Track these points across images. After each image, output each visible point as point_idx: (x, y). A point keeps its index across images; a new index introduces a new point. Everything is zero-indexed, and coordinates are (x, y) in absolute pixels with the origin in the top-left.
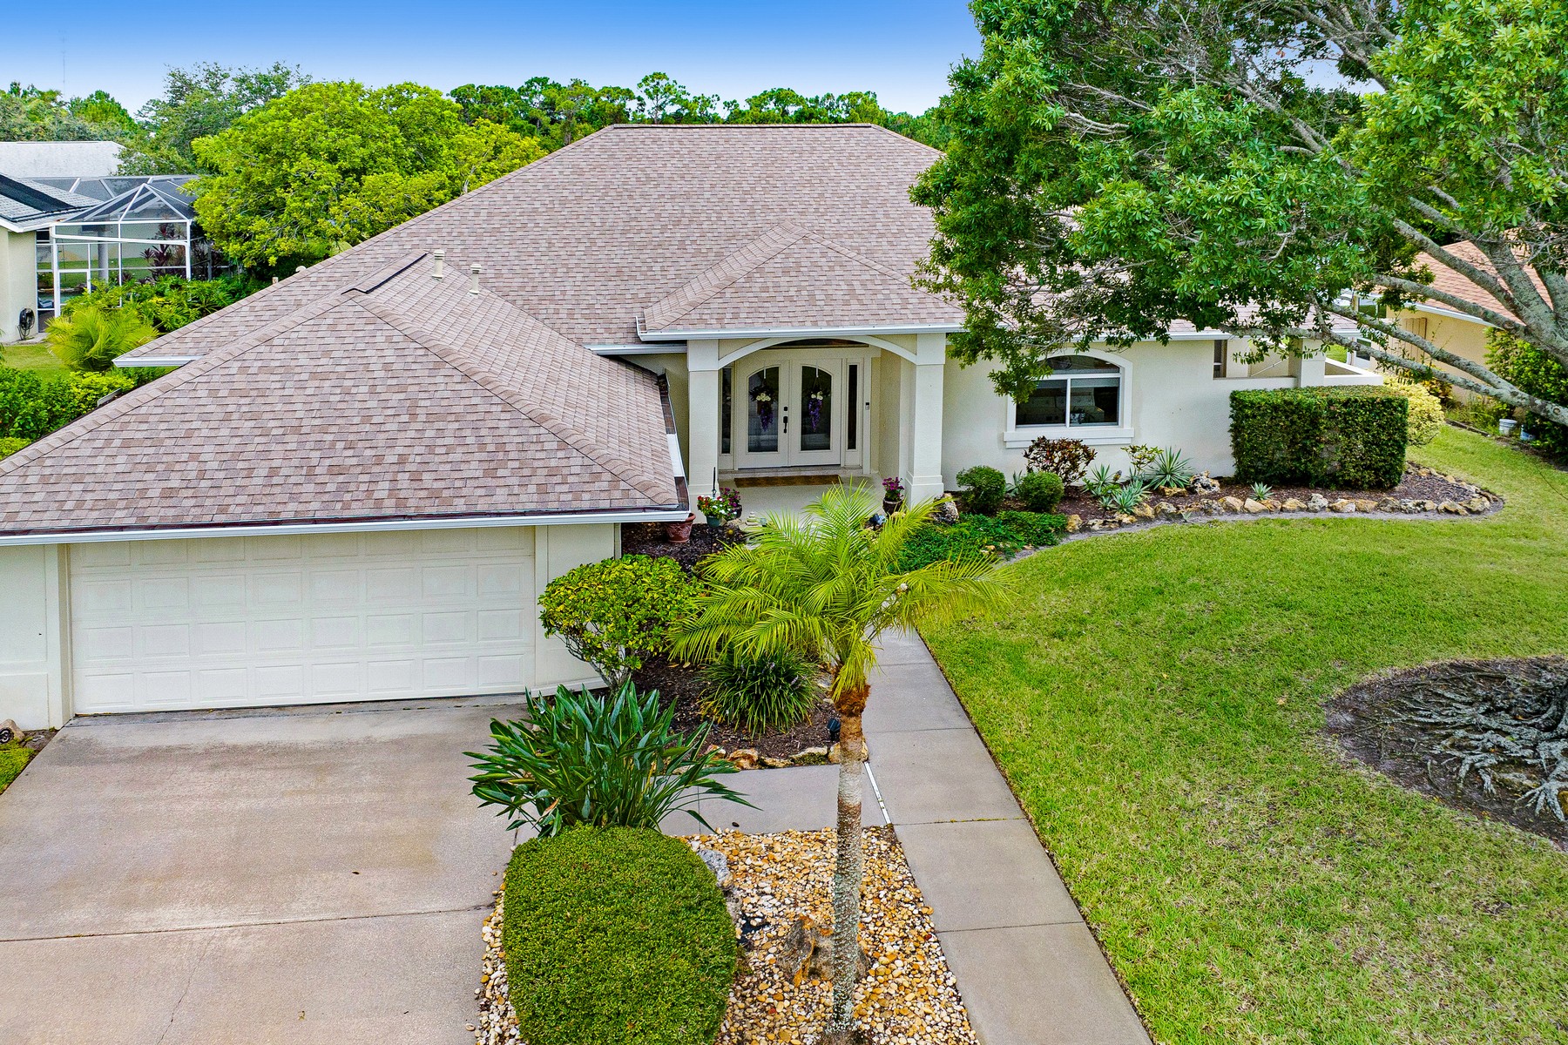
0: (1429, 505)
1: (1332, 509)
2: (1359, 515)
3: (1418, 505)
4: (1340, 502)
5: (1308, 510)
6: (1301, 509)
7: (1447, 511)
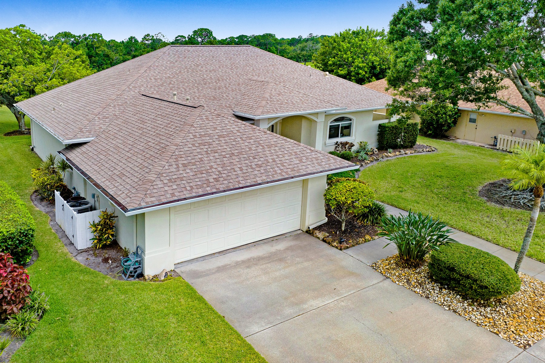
0: (425, 150)
1: (406, 154)
2: (411, 155)
3: (422, 150)
4: (407, 152)
5: (401, 154)
6: (399, 155)
7: (428, 151)
